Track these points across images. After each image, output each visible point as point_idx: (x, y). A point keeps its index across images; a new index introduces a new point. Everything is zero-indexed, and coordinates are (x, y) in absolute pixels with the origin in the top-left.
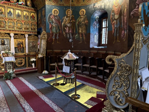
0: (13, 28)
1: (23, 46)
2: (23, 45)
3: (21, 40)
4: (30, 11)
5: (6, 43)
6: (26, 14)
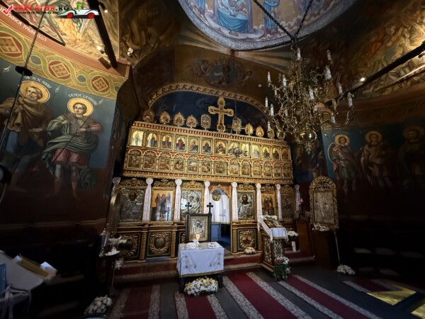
0: (259, 174)
4: (281, 146)
5: (248, 201)
6: (276, 151)
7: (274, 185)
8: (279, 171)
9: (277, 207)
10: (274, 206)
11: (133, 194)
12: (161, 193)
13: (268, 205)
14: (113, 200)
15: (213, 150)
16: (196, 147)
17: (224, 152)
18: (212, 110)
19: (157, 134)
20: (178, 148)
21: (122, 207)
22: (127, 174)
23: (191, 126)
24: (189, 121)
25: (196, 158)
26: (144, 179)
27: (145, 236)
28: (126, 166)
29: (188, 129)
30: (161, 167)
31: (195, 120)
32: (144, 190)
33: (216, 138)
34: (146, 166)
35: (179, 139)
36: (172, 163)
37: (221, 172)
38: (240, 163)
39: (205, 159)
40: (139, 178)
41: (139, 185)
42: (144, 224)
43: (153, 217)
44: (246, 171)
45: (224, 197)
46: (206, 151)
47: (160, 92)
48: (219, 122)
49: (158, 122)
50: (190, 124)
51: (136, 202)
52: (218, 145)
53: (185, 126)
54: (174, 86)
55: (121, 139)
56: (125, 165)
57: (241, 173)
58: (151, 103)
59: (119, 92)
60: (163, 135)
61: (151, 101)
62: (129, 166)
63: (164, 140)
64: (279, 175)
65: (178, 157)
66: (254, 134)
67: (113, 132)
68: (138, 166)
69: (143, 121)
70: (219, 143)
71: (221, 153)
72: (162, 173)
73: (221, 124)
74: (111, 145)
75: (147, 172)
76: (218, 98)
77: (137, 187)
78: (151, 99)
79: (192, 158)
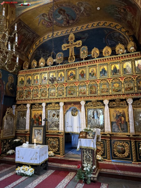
0: (107, 92)
1: (125, 120)
2: (125, 118)
3: (121, 110)
7: (125, 100)
13: (121, 120)
17: (74, 78)
20: (43, 82)
22: (18, 103)
23: (50, 64)
24: (48, 61)
26: (26, 105)
28: (17, 98)
30: (34, 96)
33: (67, 68)
34: (27, 96)
36: (40, 92)
37: (72, 94)
39: (60, 86)
45: (80, 113)
47: (34, 47)
48: (70, 55)
49: (31, 68)
51: (24, 118)
52: (69, 74)
53: (46, 66)
54: (42, 39)
61: (30, 55)
62: (19, 98)
63: (35, 78)
64: (131, 89)
65: (43, 88)
70: (70, 72)
71: (72, 80)
72: (34, 100)
73: (72, 56)
75: (27, 100)
79: (51, 87)
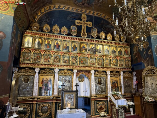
0: (109, 65)
4: (124, 46)
5: (102, 82)
6: (120, 50)
7: (119, 72)
8: (122, 63)
9: (121, 87)
10: (119, 86)
11: (26, 79)
12: (45, 78)
13: (115, 85)
14: (13, 83)
15: (78, 49)
16: (67, 48)
17: (86, 50)
18: (78, 23)
19: (41, 39)
20: (56, 48)
21: (19, 87)
22: (22, 66)
23: (64, 33)
24: (62, 30)
25: (67, 55)
26: (34, 69)
27: (35, 106)
29: (62, 36)
30: (45, 61)
31: (66, 29)
32: (34, 76)
33: (80, 41)
35: (56, 42)
36: (52, 58)
37: (84, 64)
38: (97, 58)
39: (74, 55)
40: (30, 68)
41: (30, 73)
42: (34, 98)
43: (40, 94)
44: (101, 63)
45: (86, 80)
46: (74, 50)
47: (43, 11)
49: (42, 31)
50: (63, 32)
51: (29, 84)
52: (82, 46)
53: (60, 33)
54: (52, 6)
55: (18, 42)
56: (21, 59)
57: (97, 64)
58: (37, 18)
59: (15, 11)
60: (46, 40)
62: (24, 60)
63: (46, 43)
64: (122, 65)
65: (56, 54)
66: (106, 39)
67: (12, 38)
68: (29, 60)
69: (32, 30)
70: (83, 45)
71: (84, 51)
72: (45, 64)
73: (84, 32)
74: (11, 46)
75: (35, 64)
76: (81, 14)
77: (29, 74)
78: (37, 15)
79: (65, 54)
